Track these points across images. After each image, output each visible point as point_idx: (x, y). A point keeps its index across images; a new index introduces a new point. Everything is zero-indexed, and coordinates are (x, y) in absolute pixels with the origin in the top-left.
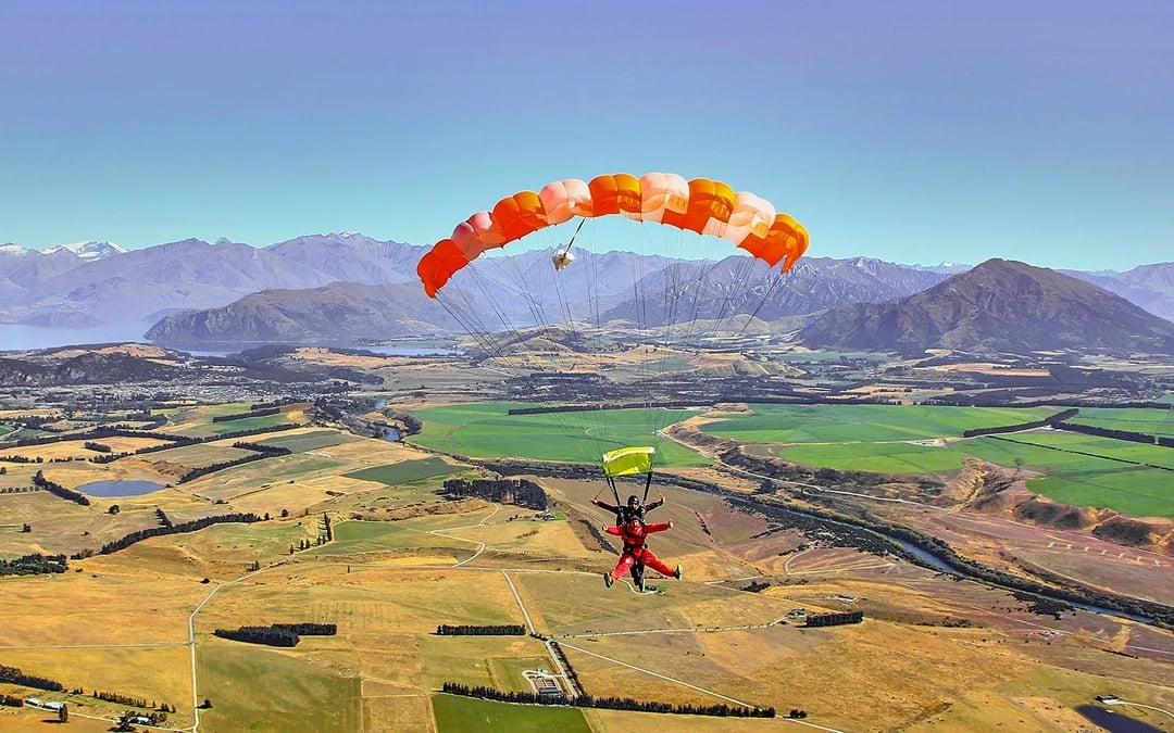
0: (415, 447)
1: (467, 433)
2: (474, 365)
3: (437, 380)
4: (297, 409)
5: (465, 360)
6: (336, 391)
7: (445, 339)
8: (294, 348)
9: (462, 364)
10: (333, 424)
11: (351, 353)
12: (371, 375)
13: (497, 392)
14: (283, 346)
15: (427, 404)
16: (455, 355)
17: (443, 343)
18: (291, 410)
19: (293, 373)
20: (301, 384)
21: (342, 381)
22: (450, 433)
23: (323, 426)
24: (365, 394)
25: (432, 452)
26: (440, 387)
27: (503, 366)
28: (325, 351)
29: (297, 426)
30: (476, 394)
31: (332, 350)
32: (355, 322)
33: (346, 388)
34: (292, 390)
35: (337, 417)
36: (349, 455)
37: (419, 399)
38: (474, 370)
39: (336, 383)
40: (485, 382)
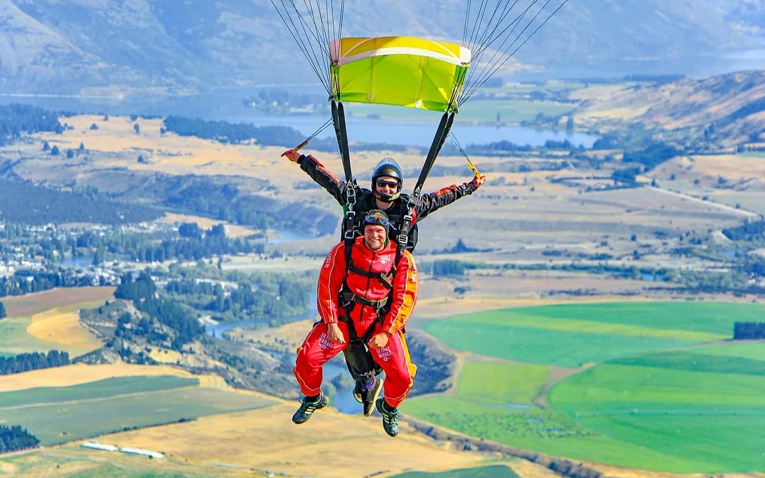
0: (429, 432)
1: (595, 394)
2: (626, 178)
3: (505, 226)
4: (62, 306)
5: (596, 164)
6: (185, 252)
7: (537, 95)
8: (55, 116)
9: (584, 175)
10: (173, 356)
11: (234, 134)
12: (296, 206)
13: (696, 265)
14: (19, 109)
15: (470, 302)
16: (565, 145)
17: (531, 109)
18: (42, 308)
19: (53, 194)
20: (71, 229)
21: (205, 224)
22: (543, 391)
23: (141, 360)
24: (278, 266)
25: (482, 448)
26: (514, 247)
27: (722, 183)
28: (155, 125)
29: (56, 359)
30: (628, 273)
31: (178, 125)
32: (249, 39)
33: (218, 244)
34: (45, 249)
35: (186, 332)
36: (220, 453)
37: (448, 284)
38: (626, 195)
39: (186, 230)
40: (660, 234)
